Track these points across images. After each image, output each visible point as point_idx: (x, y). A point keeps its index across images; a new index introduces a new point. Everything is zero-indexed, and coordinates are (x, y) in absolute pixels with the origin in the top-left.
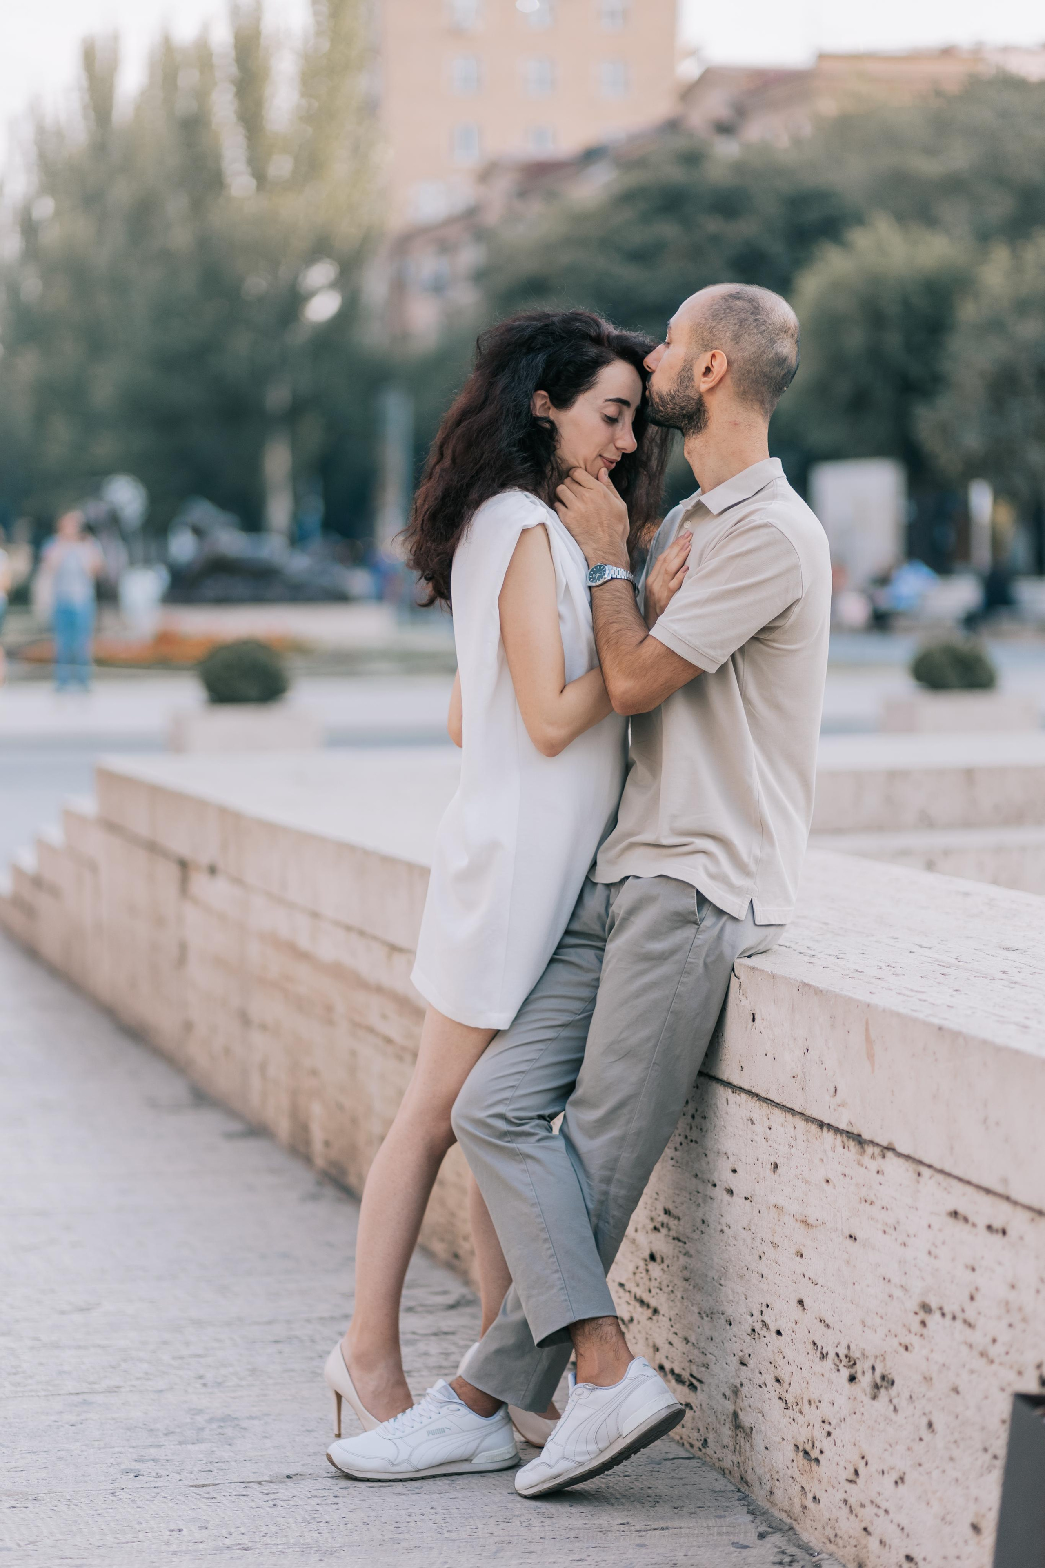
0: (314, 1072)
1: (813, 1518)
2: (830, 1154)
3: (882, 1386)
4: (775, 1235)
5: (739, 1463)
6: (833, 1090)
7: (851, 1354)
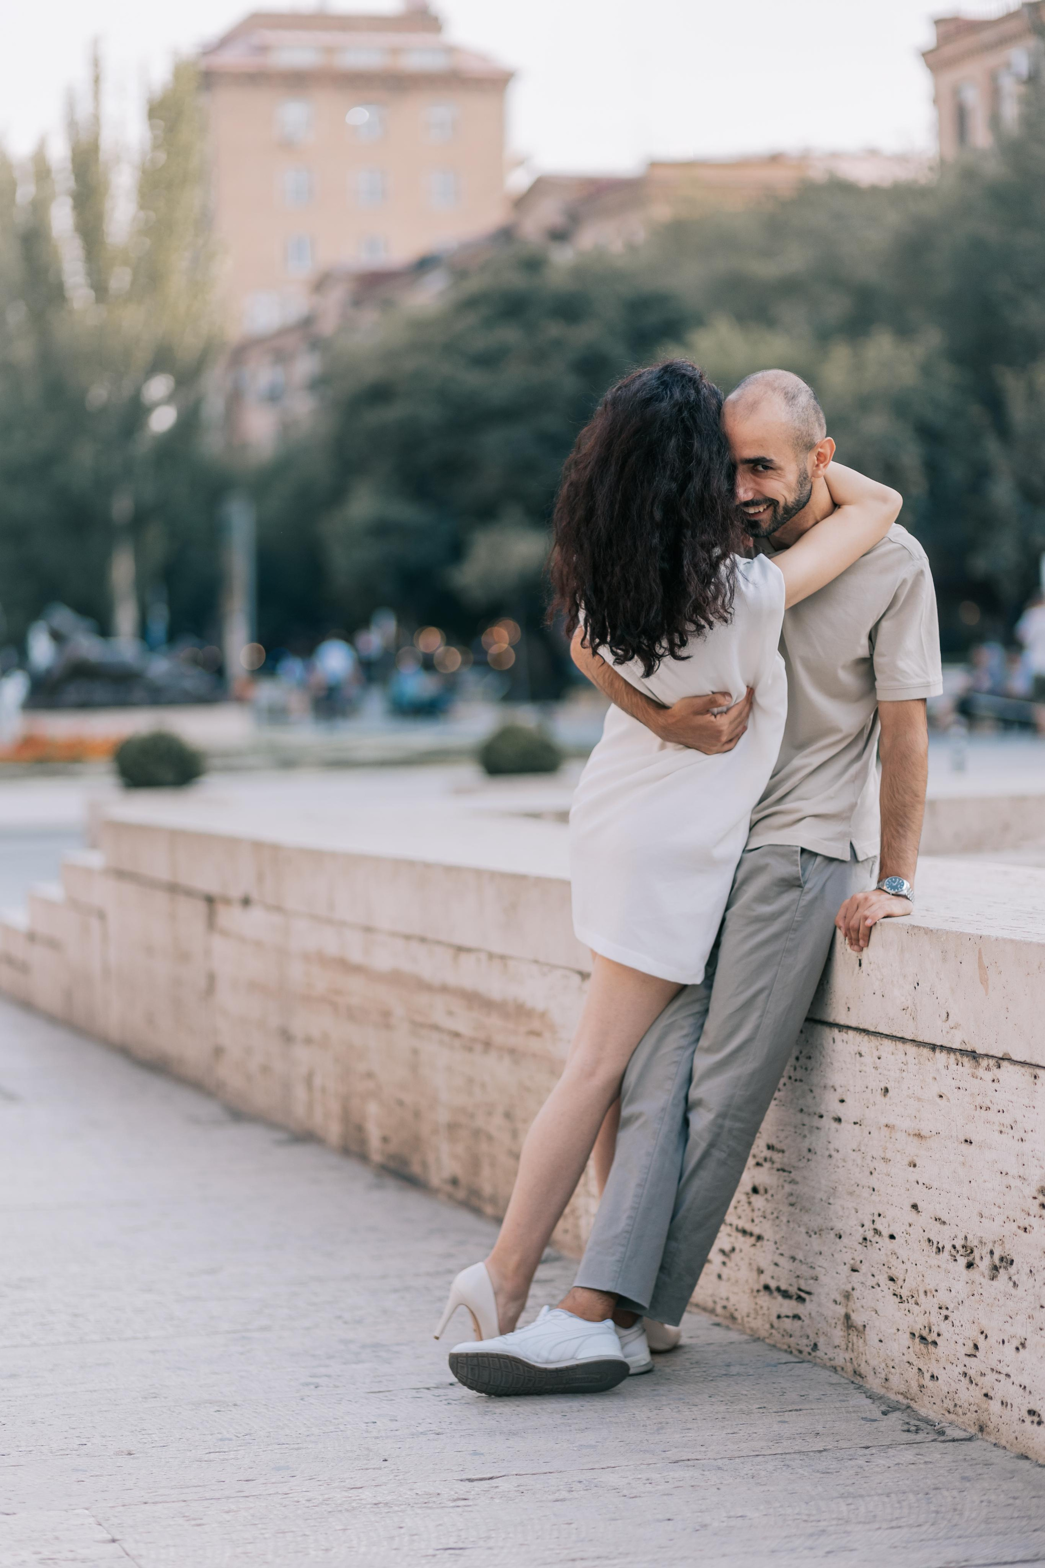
0: (370, 1075)
1: (930, 1395)
2: (944, 1072)
3: (1000, 1267)
4: (886, 1151)
5: (851, 1359)
6: (946, 1015)
7: (969, 1244)
